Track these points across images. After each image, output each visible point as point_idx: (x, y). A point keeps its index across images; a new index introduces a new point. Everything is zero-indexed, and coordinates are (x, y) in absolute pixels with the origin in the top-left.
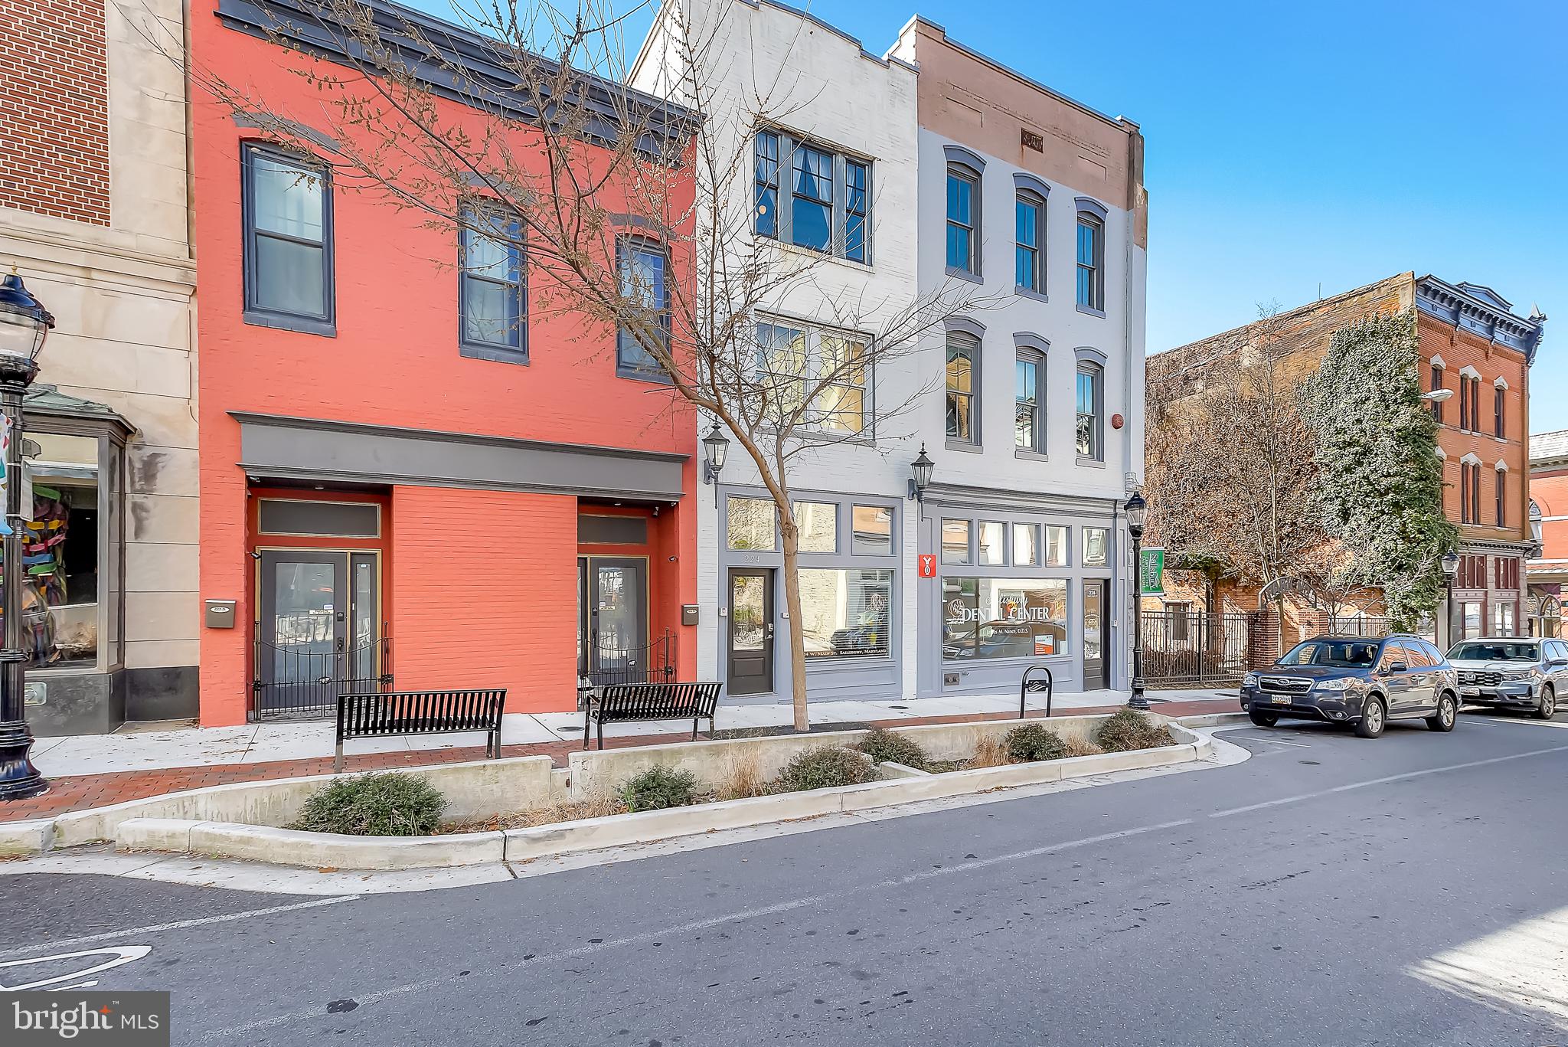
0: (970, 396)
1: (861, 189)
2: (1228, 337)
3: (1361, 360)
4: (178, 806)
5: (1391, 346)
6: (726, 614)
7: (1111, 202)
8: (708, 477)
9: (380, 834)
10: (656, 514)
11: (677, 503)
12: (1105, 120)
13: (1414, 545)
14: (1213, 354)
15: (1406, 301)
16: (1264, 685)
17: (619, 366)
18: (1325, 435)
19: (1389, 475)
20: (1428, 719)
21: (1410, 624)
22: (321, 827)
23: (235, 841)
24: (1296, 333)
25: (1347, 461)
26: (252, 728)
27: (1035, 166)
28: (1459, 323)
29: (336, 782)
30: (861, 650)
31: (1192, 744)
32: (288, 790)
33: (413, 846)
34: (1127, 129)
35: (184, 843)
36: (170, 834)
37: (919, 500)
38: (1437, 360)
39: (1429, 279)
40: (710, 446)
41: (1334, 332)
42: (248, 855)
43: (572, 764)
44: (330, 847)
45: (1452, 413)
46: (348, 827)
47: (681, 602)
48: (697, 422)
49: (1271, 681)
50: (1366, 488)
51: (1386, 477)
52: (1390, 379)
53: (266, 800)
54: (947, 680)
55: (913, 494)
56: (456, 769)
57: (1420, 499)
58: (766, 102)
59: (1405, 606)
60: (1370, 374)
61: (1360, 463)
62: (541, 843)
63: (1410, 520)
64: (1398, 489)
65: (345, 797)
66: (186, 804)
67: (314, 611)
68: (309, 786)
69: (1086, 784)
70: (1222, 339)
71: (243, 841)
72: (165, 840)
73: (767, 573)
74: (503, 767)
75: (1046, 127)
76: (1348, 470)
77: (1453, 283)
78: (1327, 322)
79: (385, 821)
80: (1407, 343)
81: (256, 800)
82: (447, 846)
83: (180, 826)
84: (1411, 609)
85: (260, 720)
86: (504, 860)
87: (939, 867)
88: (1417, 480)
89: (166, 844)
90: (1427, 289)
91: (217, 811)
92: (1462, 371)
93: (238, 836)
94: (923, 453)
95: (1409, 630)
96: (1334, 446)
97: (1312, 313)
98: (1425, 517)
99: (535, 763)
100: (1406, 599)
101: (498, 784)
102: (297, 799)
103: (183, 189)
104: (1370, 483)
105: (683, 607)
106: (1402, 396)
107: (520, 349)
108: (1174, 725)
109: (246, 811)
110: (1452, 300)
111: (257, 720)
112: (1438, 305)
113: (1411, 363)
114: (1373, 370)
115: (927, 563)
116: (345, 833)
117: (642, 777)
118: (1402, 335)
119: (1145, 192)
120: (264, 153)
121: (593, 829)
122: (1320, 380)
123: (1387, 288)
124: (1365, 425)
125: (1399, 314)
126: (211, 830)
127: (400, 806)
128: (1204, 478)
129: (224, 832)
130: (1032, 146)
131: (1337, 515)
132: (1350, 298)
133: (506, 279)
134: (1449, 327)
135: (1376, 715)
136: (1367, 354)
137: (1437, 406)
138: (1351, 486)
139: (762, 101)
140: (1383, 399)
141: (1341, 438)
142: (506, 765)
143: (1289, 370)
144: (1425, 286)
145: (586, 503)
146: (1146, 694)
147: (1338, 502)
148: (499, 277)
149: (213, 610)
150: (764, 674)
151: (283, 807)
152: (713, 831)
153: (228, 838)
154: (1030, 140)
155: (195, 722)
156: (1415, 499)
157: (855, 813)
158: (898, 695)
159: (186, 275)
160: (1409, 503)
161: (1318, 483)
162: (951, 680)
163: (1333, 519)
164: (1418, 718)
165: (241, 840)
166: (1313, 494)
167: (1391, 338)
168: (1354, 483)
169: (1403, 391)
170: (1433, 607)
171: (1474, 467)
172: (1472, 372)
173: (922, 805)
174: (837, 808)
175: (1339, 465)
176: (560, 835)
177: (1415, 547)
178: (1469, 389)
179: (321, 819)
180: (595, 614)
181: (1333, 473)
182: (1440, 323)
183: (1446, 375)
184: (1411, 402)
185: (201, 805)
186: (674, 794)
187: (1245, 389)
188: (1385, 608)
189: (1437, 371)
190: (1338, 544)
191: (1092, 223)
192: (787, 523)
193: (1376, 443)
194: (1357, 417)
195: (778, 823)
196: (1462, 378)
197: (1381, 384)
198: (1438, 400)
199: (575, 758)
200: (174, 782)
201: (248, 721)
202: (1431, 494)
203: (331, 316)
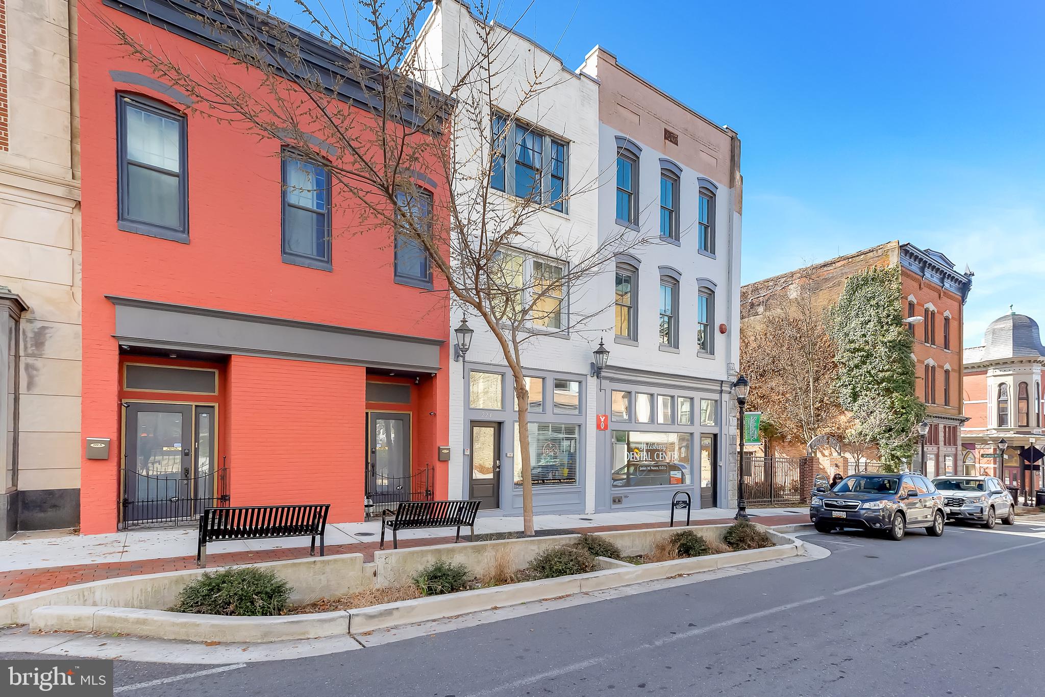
0: (629, 308)
1: (561, 161)
2: (780, 278)
3: (865, 296)
4: (79, 595)
5: (885, 288)
6: (469, 453)
7: (720, 182)
8: (457, 356)
9: (244, 614)
10: (417, 382)
11: (436, 374)
12: (717, 127)
13: (899, 416)
14: (770, 289)
15: (894, 260)
16: (827, 505)
17: (395, 275)
18: (842, 345)
19: (883, 371)
20: (927, 528)
21: (896, 467)
22: (195, 609)
23: (132, 622)
24: (823, 278)
25: (856, 361)
26: (122, 536)
27: (674, 154)
28: (924, 275)
29: (206, 575)
30: (558, 479)
31: (793, 544)
32: (166, 582)
33: (280, 623)
34: (730, 134)
35: (90, 624)
36: (76, 618)
37: (598, 377)
38: (911, 298)
39: (908, 246)
40: (460, 335)
41: (848, 278)
42: (144, 633)
43: (378, 560)
44: (213, 626)
45: (920, 332)
46: (220, 609)
47: (438, 444)
48: (449, 317)
49: (830, 502)
50: (869, 379)
51: (881, 372)
52: (884, 309)
53: (149, 589)
54: (614, 501)
55: (594, 373)
56: (294, 564)
57: (903, 387)
58: (540, 76)
59: (893, 456)
60: (871, 305)
61: (864, 363)
62: (377, 619)
63: (897, 400)
64: (889, 380)
65: (214, 587)
66: (86, 593)
67: (167, 448)
68: (183, 578)
69: (735, 572)
70: (776, 280)
71: (138, 622)
72: (72, 622)
73: (496, 425)
74: (328, 562)
75: (680, 129)
76: (857, 366)
77: (922, 249)
78: (843, 271)
79: (247, 604)
80: (894, 286)
81: (141, 590)
82: (306, 623)
83: (86, 611)
84: (897, 457)
85: (127, 529)
86: (349, 633)
87: (675, 633)
88: (901, 374)
89: (73, 626)
90: (906, 252)
91: (110, 599)
92: (926, 306)
93: (135, 619)
94: (601, 345)
95: (895, 471)
96: (847, 351)
97: (834, 265)
98: (906, 398)
99: (351, 559)
100: (894, 451)
101: (325, 575)
102: (174, 588)
103: (67, 127)
104: (871, 376)
105: (439, 448)
106: (892, 320)
107: (326, 259)
108: (771, 531)
109: (133, 598)
110: (921, 260)
111: (125, 529)
112: (913, 263)
113: (897, 299)
114: (873, 302)
115: (602, 420)
116: (216, 614)
117: (431, 569)
118: (891, 281)
119: (742, 177)
120: (134, 103)
121: (412, 608)
122: (838, 308)
123: (880, 252)
124: (868, 338)
125: (889, 267)
126: (112, 614)
127: (259, 593)
128: (764, 370)
129: (123, 615)
130: (671, 141)
131: (850, 397)
132: (858, 256)
133: (315, 208)
134: (919, 277)
135: (900, 525)
136: (869, 292)
137: (911, 326)
138: (859, 377)
139: (538, 75)
140: (880, 322)
141: (853, 346)
142: (331, 561)
143: (822, 301)
144: (905, 250)
145: (373, 372)
146: (748, 511)
147: (850, 387)
148: (309, 206)
149: (92, 445)
150: (493, 496)
151: (162, 595)
152: (496, 608)
153: (126, 620)
154: (670, 137)
155: (75, 531)
156: (900, 386)
157: (590, 594)
158: (583, 511)
159: (70, 192)
160: (896, 389)
161: (837, 375)
162: (617, 500)
163: (847, 398)
164: (921, 528)
165: (137, 621)
166: (834, 382)
167: (884, 283)
168: (861, 375)
169: (892, 317)
170: (911, 456)
171: (932, 367)
172: (931, 307)
173: (634, 587)
174: (577, 590)
175: (852, 364)
176: (389, 613)
177: (900, 418)
178: (930, 317)
179: (195, 604)
180: (373, 452)
181: (848, 368)
182: (914, 275)
183: (917, 308)
184: (897, 324)
185: (98, 595)
186: (455, 581)
187: (794, 313)
188: (880, 457)
189: (911, 305)
190: (849, 415)
191: (708, 195)
192: (521, 389)
193: (875, 350)
194: (862, 333)
195: (540, 601)
196: (925, 310)
197: (878, 312)
198: (913, 323)
199: (380, 555)
200: (71, 576)
201: (118, 530)
202: (910, 383)
203: (186, 229)
